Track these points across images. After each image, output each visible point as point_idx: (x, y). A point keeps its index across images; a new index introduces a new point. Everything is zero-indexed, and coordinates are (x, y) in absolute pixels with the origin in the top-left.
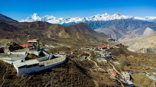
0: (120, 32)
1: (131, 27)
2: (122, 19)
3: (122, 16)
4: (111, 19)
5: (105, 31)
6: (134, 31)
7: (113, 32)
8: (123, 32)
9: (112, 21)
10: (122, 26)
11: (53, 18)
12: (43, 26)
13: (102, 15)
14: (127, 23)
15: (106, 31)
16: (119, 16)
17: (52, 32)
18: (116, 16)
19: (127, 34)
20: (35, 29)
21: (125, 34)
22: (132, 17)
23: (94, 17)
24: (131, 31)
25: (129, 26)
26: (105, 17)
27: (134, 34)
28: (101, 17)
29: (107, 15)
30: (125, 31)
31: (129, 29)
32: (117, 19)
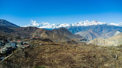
0: (96, 34)
1: (105, 30)
2: (98, 25)
3: (98, 22)
4: (90, 25)
5: (83, 33)
6: (107, 34)
7: (90, 35)
8: (98, 34)
9: (91, 26)
10: (98, 30)
11: (47, 24)
12: (32, 29)
13: (84, 22)
14: (102, 27)
15: (85, 34)
16: (96, 22)
17: (37, 34)
18: (94, 22)
19: (101, 36)
20: (26, 32)
21: (99, 36)
22: (106, 23)
23: (78, 23)
24: (105, 34)
25: (104, 30)
26: (86, 23)
27: (106, 36)
28: (83, 23)
29: (88, 22)
30: (100, 34)
31: (104, 32)
32: (95, 25)
